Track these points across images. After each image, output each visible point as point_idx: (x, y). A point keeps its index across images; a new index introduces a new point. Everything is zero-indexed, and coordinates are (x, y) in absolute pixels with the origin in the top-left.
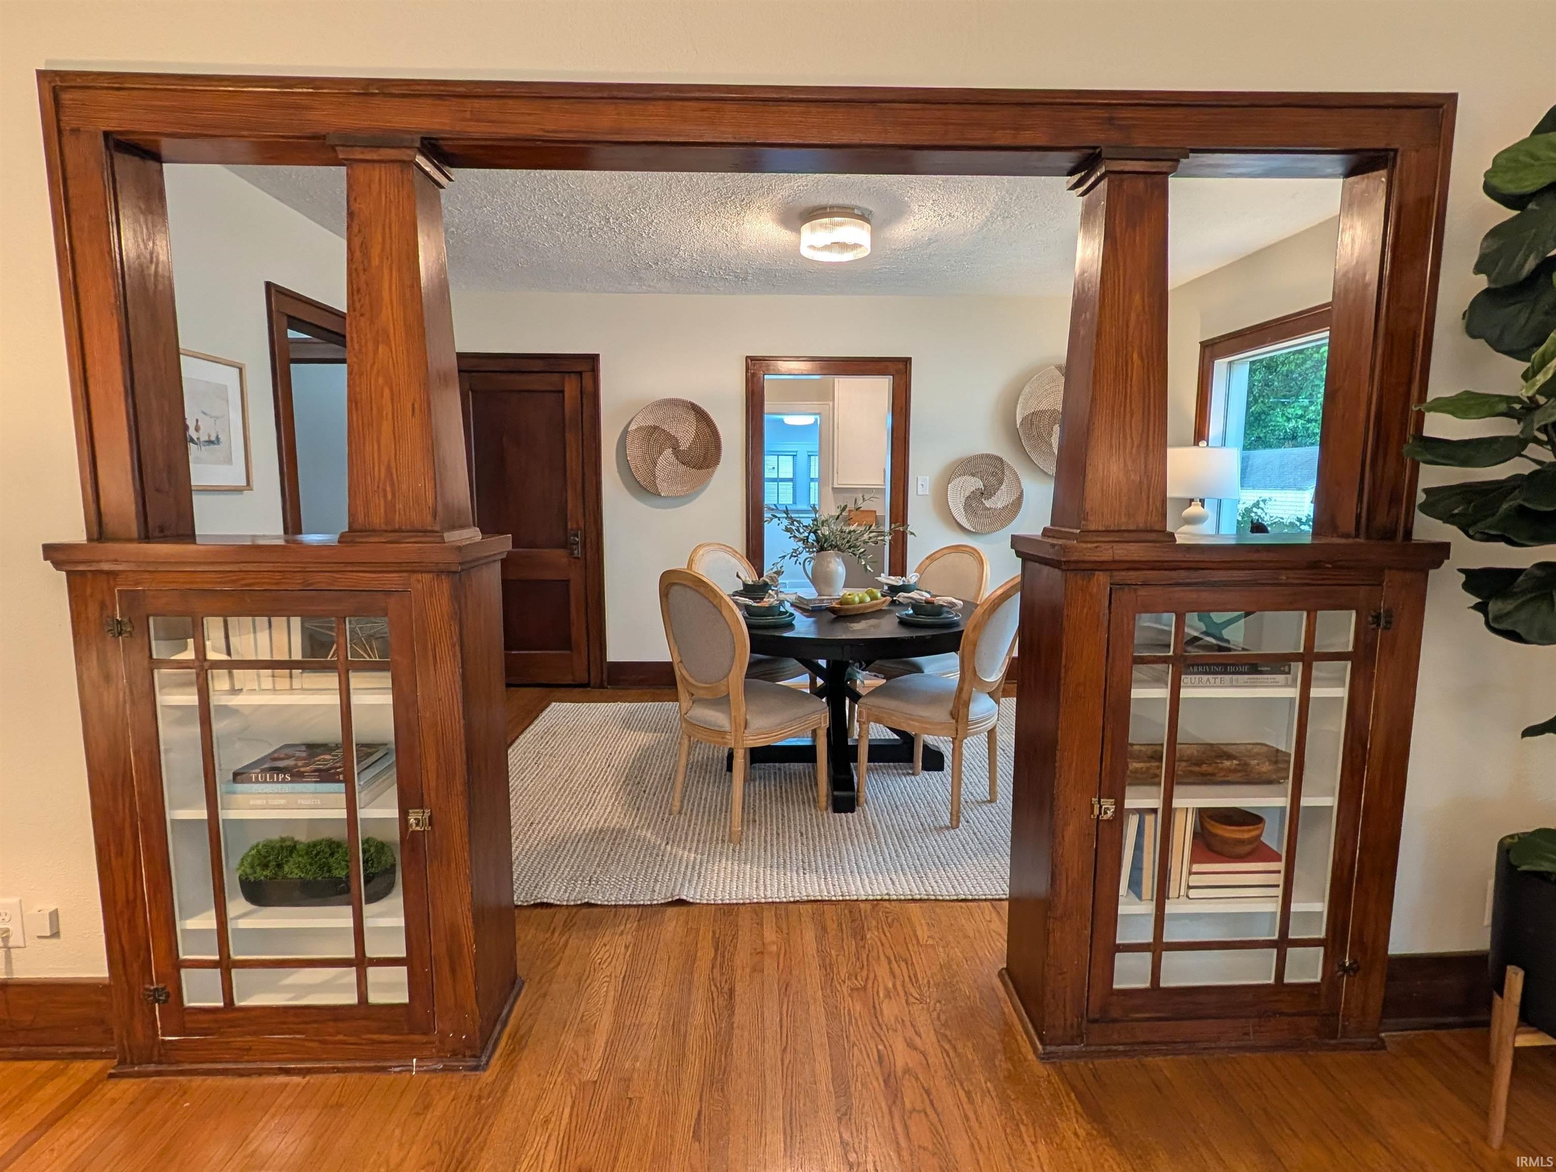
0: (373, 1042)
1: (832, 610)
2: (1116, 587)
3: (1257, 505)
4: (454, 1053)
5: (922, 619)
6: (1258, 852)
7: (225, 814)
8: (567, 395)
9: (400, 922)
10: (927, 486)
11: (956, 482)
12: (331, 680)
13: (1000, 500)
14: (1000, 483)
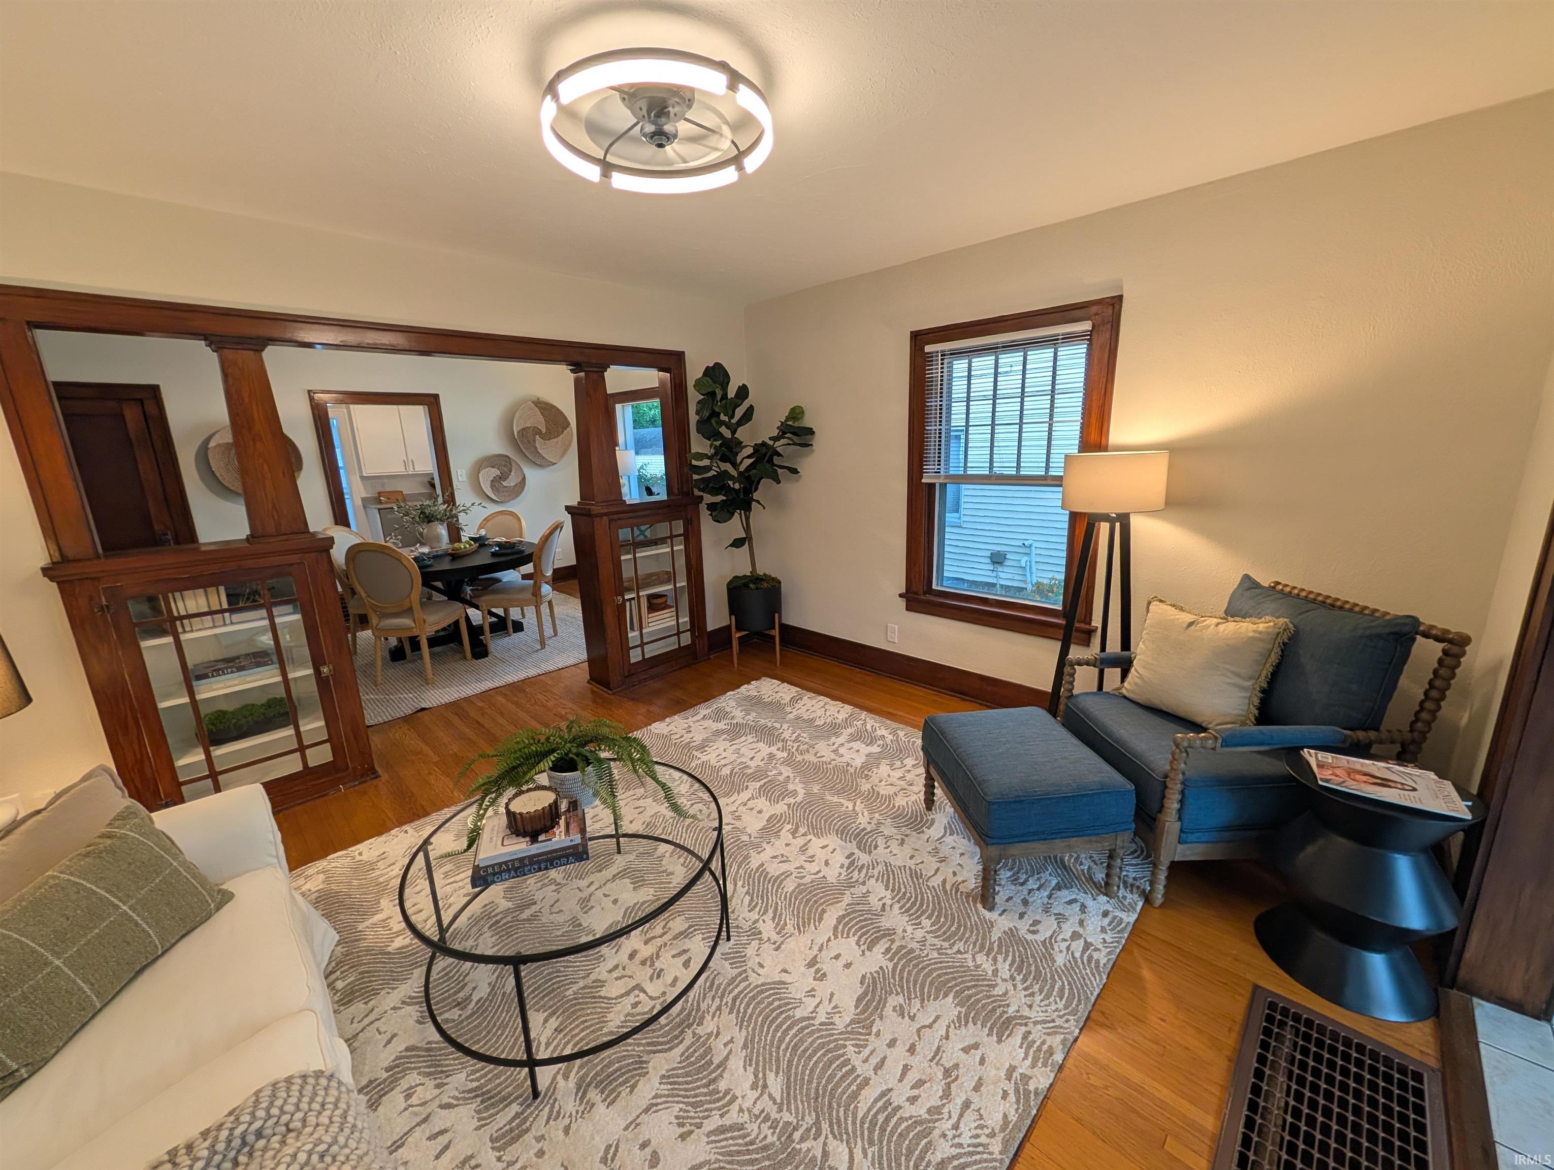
0: (314, 785)
1: (450, 555)
2: (610, 521)
3: (642, 467)
4: (362, 776)
5: (504, 551)
6: (666, 607)
7: (199, 697)
8: (128, 418)
9: (322, 723)
10: (464, 475)
11: (483, 471)
12: (263, 613)
13: (511, 482)
14: (511, 471)
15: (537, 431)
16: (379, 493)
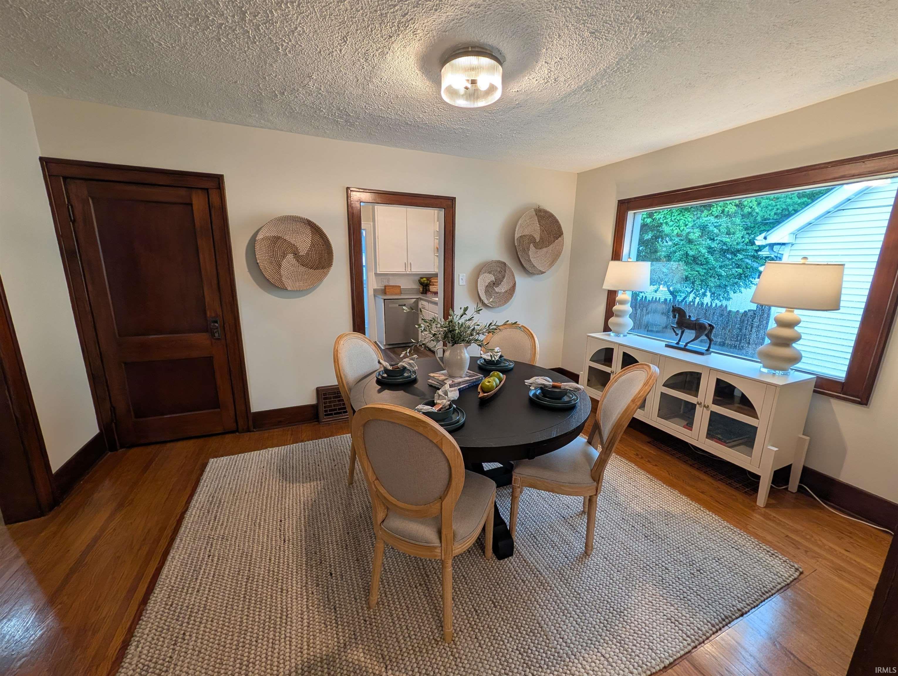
8: (195, 207)
10: (466, 279)
11: (481, 277)
13: (502, 288)
14: (504, 277)
15: (532, 239)
16: (385, 286)
